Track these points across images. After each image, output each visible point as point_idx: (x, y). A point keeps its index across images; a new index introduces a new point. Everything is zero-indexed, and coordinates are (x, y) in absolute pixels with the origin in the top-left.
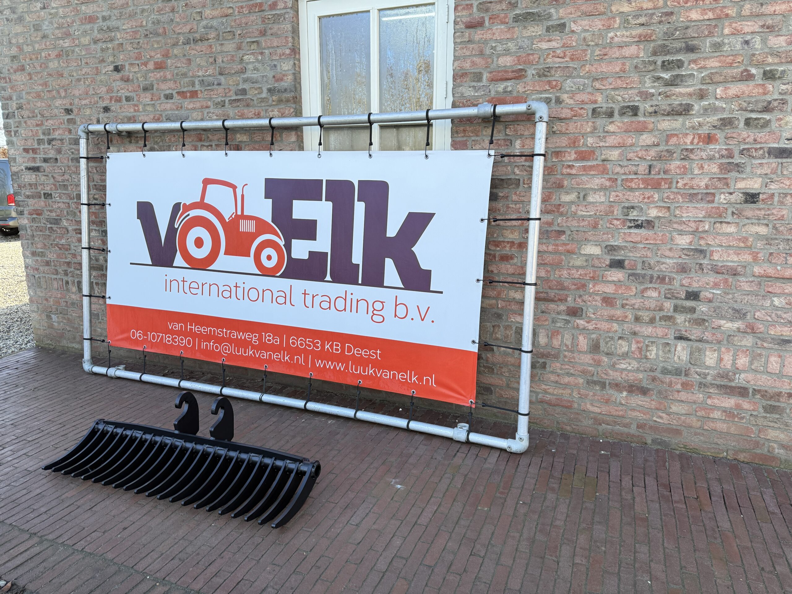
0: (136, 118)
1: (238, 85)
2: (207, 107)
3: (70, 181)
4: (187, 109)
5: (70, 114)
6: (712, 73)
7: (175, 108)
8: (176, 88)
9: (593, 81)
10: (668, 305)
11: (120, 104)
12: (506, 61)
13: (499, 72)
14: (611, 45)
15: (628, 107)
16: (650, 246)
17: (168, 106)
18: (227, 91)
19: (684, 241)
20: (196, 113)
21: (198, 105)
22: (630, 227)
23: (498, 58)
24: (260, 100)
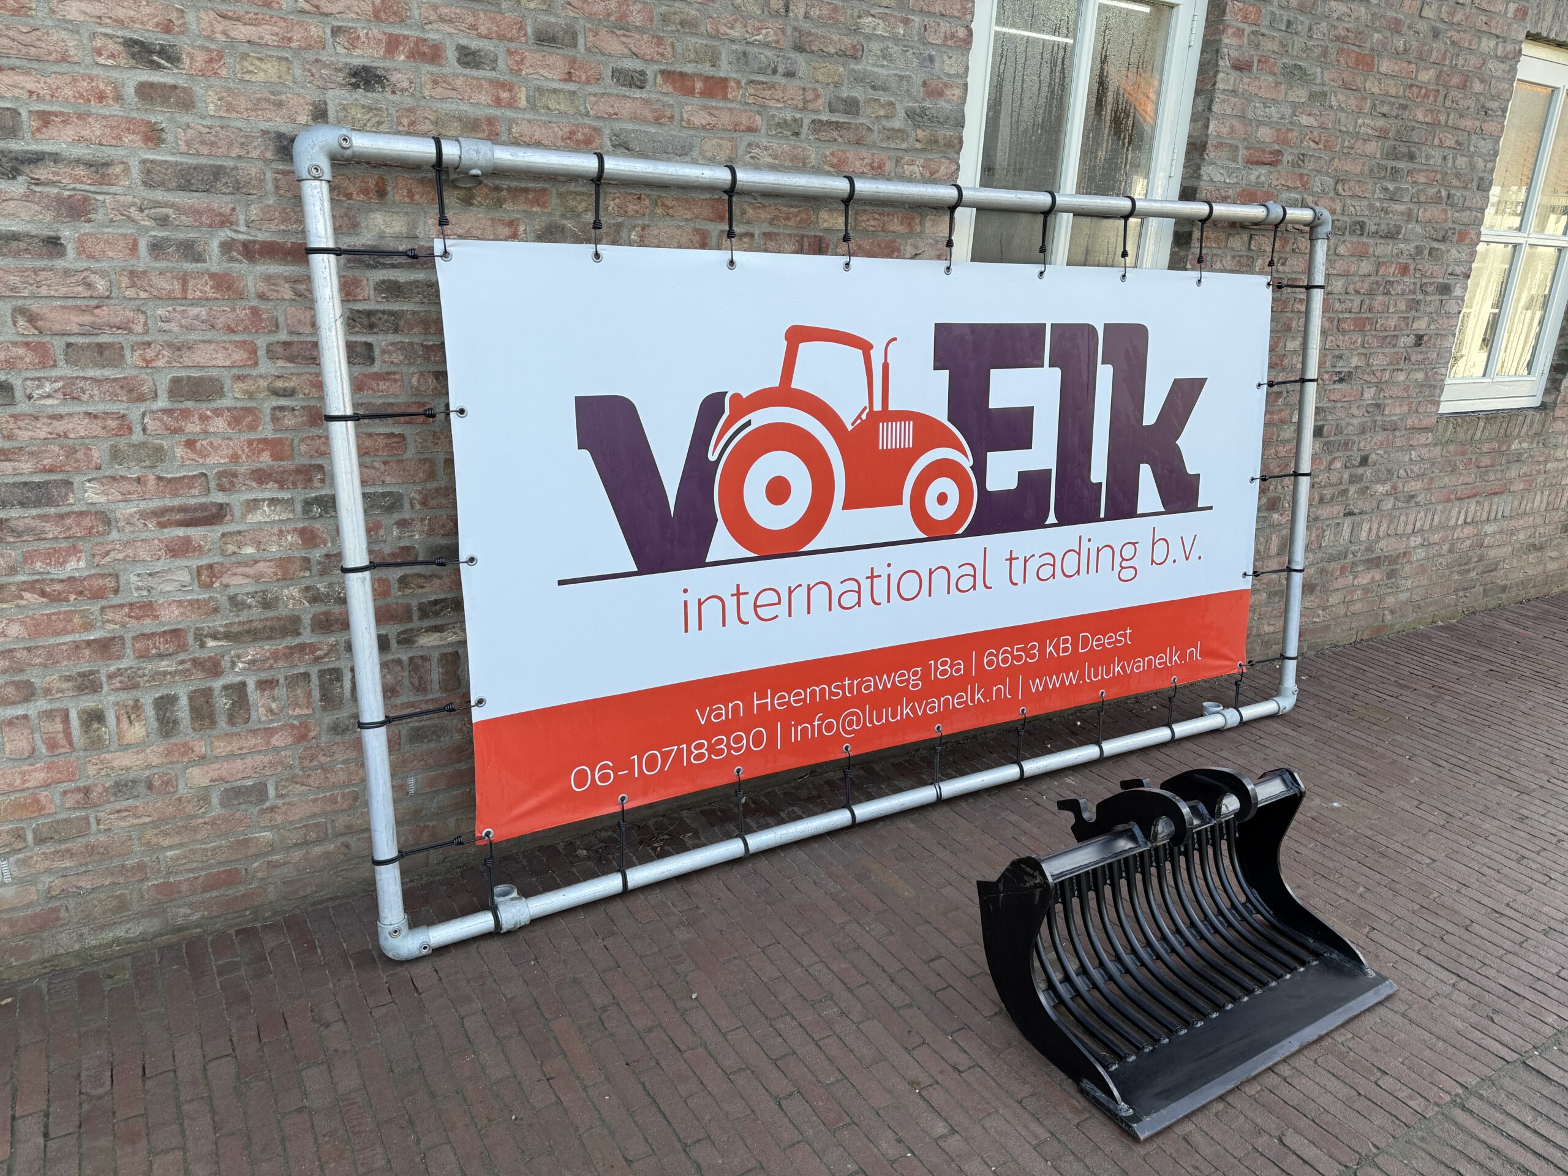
0: (502, 128)
1: (837, 85)
2: (751, 130)
3: (139, 328)
4: (690, 126)
5: (159, 67)
6: (1419, 191)
7: (650, 116)
8: (656, 57)
9: (1337, 183)
10: (1346, 476)
11: (434, 69)
12: (1265, 134)
13: (1257, 150)
14: (1356, 135)
15: (1358, 223)
16: (1345, 405)
17: (627, 108)
18: (810, 95)
19: (1369, 394)
20: (715, 141)
21: (725, 119)
22: (1335, 382)
23: (1258, 127)
24: (888, 133)
